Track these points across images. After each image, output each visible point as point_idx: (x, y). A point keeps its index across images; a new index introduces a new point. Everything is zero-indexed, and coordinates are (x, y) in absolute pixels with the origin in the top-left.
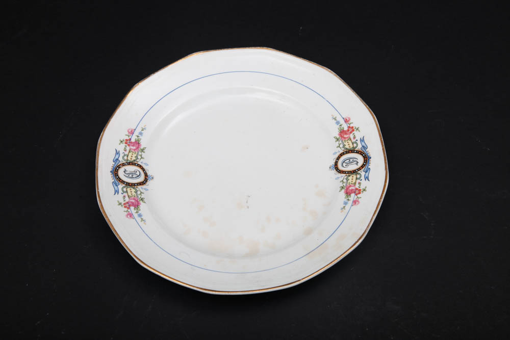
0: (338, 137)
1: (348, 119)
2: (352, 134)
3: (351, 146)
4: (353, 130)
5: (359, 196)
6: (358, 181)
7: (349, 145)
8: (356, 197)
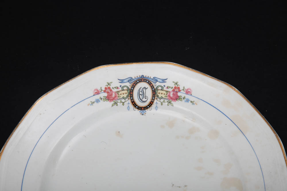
0: (113, 103)
1: (96, 91)
2: (113, 90)
3: (126, 91)
4: (109, 88)
5: (181, 88)
6: (165, 89)
7: (123, 94)
8: (182, 91)
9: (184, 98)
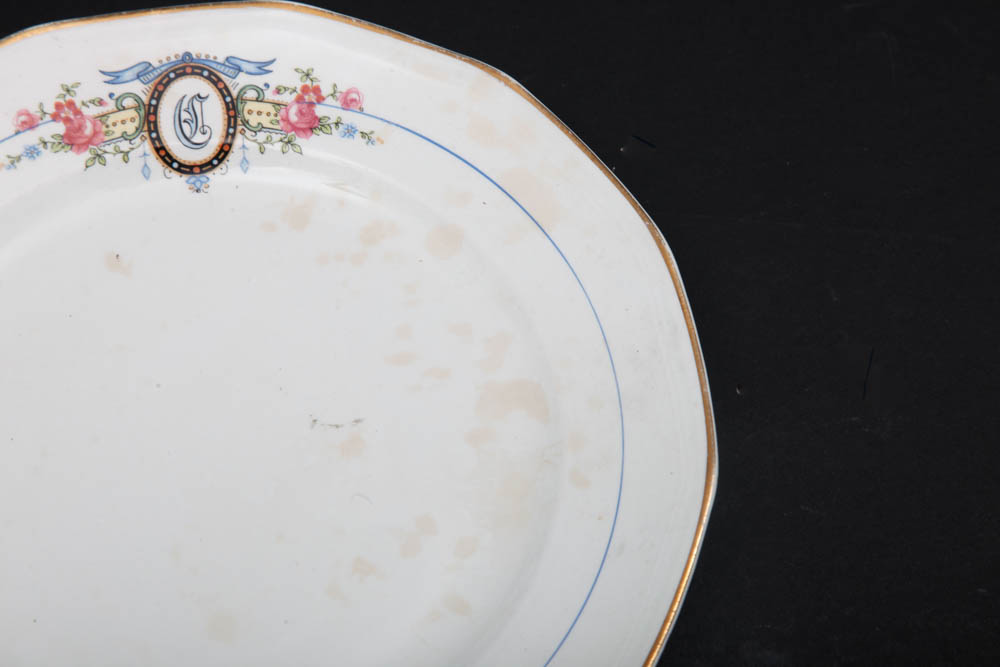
0: (87, 155)
1: (23, 118)
2: (85, 110)
3: (132, 113)
4: (71, 104)
5: (326, 90)
6: (269, 95)
7: (123, 122)
8: (330, 101)
9: (337, 124)
